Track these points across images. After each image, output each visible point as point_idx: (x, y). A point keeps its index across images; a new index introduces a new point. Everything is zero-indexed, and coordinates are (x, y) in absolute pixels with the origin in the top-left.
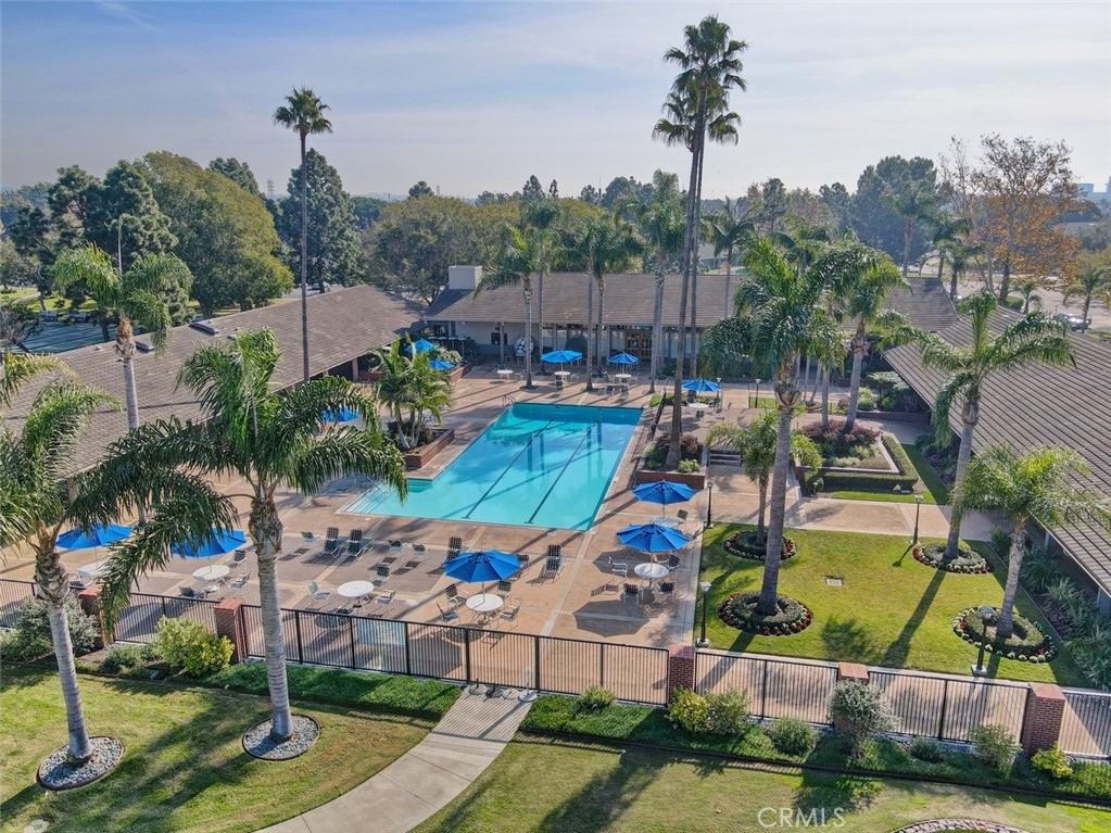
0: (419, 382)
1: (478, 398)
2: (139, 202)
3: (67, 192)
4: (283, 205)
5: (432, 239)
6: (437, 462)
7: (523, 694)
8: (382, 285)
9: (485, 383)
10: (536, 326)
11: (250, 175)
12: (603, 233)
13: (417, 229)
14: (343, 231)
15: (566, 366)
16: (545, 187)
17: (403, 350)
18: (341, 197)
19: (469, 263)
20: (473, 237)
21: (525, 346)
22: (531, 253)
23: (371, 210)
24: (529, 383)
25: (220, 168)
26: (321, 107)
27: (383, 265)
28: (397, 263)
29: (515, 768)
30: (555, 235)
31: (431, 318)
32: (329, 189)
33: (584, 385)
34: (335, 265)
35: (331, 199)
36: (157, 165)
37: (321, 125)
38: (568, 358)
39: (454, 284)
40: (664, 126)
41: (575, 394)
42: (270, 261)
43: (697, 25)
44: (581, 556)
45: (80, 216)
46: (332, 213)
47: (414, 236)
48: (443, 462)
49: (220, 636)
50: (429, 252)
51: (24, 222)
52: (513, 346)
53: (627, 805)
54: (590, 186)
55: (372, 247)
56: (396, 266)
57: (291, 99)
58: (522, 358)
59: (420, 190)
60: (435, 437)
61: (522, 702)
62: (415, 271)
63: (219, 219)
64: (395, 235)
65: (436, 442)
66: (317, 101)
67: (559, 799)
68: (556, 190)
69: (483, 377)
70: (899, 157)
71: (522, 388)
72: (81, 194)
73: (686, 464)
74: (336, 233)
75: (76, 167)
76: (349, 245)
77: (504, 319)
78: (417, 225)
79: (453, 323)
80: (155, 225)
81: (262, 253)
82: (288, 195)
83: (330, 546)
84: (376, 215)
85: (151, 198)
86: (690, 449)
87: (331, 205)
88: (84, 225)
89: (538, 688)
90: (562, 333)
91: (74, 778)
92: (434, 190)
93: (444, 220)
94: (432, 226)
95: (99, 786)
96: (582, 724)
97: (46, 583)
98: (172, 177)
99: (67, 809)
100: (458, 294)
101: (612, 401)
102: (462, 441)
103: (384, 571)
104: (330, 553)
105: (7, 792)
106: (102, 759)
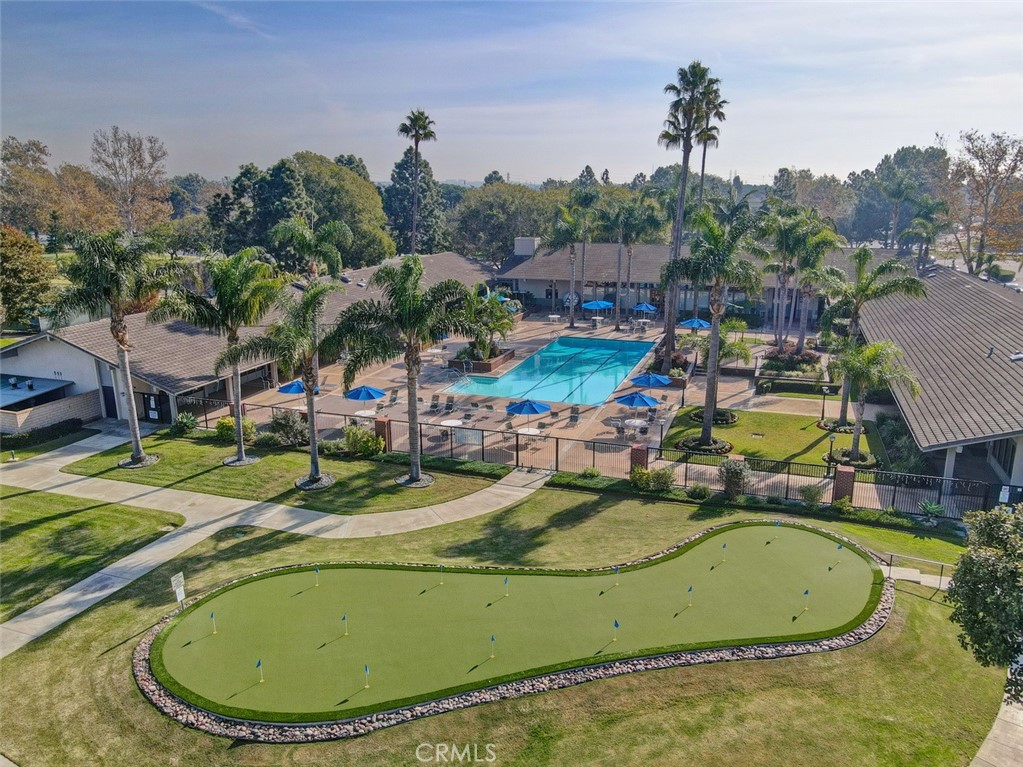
0: (491, 312)
1: (533, 333)
2: (293, 189)
3: (246, 182)
4: (387, 191)
5: (502, 217)
6: (502, 368)
7: (548, 472)
8: (461, 252)
9: (539, 324)
10: (578, 283)
11: (364, 167)
12: (630, 212)
13: (491, 209)
14: (432, 211)
15: (602, 312)
16: (598, 176)
17: (482, 292)
18: (432, 184)
19: (531, 235)
20: (535, 216)
21: (572, 300)
22: (576, 226)
23: (452, 195)
24: (572, 324)
25: (342, 162)
26: (430, 122)
27: (464, 237)
28: (475, 236)
29: (540, 497)
30: (594, 213)
31: (500, 276)
32: (423, 178)
33: (613, 327)
34: (425, 238)
35: (424, 186)
36: (302, 161)
37: (429, 135)
38: (602, 306)
39: (518, 251)
40: (666, 135)
41: (605, 332)
42: (380, 234)
43: (686, 68)
44: (593, 418)
45: (253, 198)
46: (425, 197)
47: (489, 215)
48: (506, 369)
49: (377, 436)
50: (500, 227)
51: (218, 204)
52: (562, 301)
53: (599, 512)
54: (641, 174)
55: (456, 224)
56: (474, 238)
57: (409, 118)
58: (568, 308)
59: (493, 178)
60: (501, 353)
61: (547, 475)
62: (489, 242)
63: (346, 201)
64: (474, 214)
65: (502, 356)
66: (427, 118)
67: (563, 508)
68: (607, 178)
69: (538, 320)
70: (914, 147)
71: (566, 328)
72: (255, 184)
73: (675, 372)
74: (427, 213)
75: (252, 164)
76: (437, 222)
77: (555, 277)
78: (491, 207)
79: (517, 280)
80: (304, 205)
81: (375, 227)
82: (392, 183)
83: (434, 406)
84: (458, 198)
85: (301, 186)
86: (678, 361)
87: (424, 191)
88: (255, 206)
89: (557, 470)
90: (601, 291)
91: (314, 486)
92: (505, 178)
93: (512, 202)
94: (502, 207)
95: (327, 490)
96: (580, 482)
97: (308, 382)
98: (313, 169)
99: (313, 497)
100: (521, 259)
101: (633, 337)
102: (520, 358)
103: (468, 417)
104: (434, 410)
105: (282, 490)
106: (326, 481)
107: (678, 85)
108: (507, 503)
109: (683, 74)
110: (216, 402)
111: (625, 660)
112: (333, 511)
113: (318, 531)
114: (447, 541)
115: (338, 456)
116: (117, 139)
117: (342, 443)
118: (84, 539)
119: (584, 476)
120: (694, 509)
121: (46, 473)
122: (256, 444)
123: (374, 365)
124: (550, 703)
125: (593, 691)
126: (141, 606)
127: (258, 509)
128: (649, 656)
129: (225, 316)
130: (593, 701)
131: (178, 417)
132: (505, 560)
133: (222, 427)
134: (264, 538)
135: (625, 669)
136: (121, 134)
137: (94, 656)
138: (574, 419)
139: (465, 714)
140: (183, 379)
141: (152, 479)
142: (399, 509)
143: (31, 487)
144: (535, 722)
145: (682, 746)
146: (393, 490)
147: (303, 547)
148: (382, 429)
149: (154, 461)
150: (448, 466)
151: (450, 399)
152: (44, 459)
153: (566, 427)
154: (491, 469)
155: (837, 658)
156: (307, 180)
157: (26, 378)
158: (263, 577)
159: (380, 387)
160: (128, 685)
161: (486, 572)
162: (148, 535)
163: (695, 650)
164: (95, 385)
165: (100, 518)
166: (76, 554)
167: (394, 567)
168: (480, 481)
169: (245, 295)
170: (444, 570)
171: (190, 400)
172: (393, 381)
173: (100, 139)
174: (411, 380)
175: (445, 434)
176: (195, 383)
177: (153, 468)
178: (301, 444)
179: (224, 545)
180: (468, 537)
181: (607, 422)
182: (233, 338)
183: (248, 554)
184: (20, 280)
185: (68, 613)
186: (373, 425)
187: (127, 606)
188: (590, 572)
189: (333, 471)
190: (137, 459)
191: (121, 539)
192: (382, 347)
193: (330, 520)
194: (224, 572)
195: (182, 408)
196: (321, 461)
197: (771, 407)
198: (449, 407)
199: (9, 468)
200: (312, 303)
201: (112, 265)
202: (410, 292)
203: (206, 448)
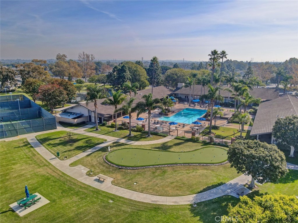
0: (169, 102)
1: (180, 107)
2: (126, 71)
4: (148, 69)
5: (176, 77)
6: (171, 115)
8: (166, 86)
9: (182, 105)
11: (142, 64)
13: (173, 75)
14: (159, 74)
19: (182, 82)
22: (191, 82)
23: (165, 69)
24: (190, 105)
25: (137, 63)
27: (166, 82)
28: (169, 82)
29: (173, 141)
30: (196, 79)
31: (174, 93)
32: (157, 66)
33: (200, 106)
34: (157, 81)
35: (157, 68)
36: (128, 64)
38: (197, 101)
39: (179, 86)
41: (197, 107)
42: (145, 81)
44: (188, 127)
45: (117, 73)
46: (157, 71)
47: (173, 77)
49: (142, 128)
50: (175, 80)
51: (109, 74)
52: (189, 99)
53: (184, 144)
55: (164, 78)
57: (153, 58)
59: (176, 65)
60: (171, 111)
61: (175, 137)
62: (172, 83)
63: (138, 73)
64: (169, 76)
71: (188, 106)
72: (117, 70)
73: (209, 117)
76: (160, 77)
77: (187, 93)
79: (178, 94)
80: (128, 75)
81: (144, 79)
82: (149, 67)
85: (128, 70)
87: (157, 69)
88: (117, 75)
89: (177, 136)
90: (198, 97)
91: (130, 136)
94: (176, 75)
95: (132, 137)
97: (130, 116)
98: (130, 65)
99: (130, 138)
100: (179, 89)
101: (204, 109)
102: (176, 113)
103: (161, 125)
104: (155, 123)
105: (124, 136)
106: (132, 135)
107: (211, 55)
108: (166, 141)
109: (212, 52)
110: (111, 119)
111: (180, 164)
112: (133, 141)
113: (131, 144)
114: (154, 146)
115: (134, 131)
116: (84, 55)
117: (135, 129)
118: (91, 142)
119: (182, 137)
120: (202, 144)
121: (81, 131)
122: (118, 128)
123: (142, 113)
124: (167, 168)
125: (174, 167)
126: (102, 152)
127: (120, 139)
128: (184, 164)
129: (115, 103)
130: (174, 168)
131: (103, 122)
132: (164, 150)
133: (112, 124)
134: (121, 144)
135: (180, 165)
136: (85, 54)
137: (97, 158)
138: (184, 127)
139: (153, 168)
140: (104, 115)
141: (100, 133)
142: (145, 141)
143: (80, 133)
144: (164, 170)
145: (186, 175)
146: (145, 138)
147: (128, 146)
148: (143, 126)
149: (100, 130)
150: (156, 134)
151: (158, 121)
152: (80, 129)
153: (182, 128)
154: (164, 135)
155: (216, 166)
156: (129, 68)
157: (75, 113)
158: (121, 149)
159: (144, 118)
160: (103, 161)
161: (160, 151)
162: (101, 142)
163: (192, 164)
164: (88, 115)
165: (93, 139)
166: (90, 144)
167: (144, 149)
168: (162, 137)
169: (119, 99)
170: (152, 150)
171: (106, 119)
172: (146, 117)
173: (80, 55)
174: (149, 117)
175: (156, 128)
176: (107, 115)
177: (100, 131)
178: (127, 128)
179: (114, 145)
180: (158, 146)
181: (190, 128)
182: (116, 107)
183: (119, 146)
184: (70, 92)
185: (91, 152)
186: (142, 126)
187: (100, 152)
188: (178, 152)
189: (133, 134)
190: (97, 129)
191: (97, 142)
192: (144, 111)
193: (133, 142)
194: (115, 148)
195: (104, 120)
196: (131, 132)
197: (229, 126)
198: (158, 123)
199: (74, 130)
200: (131, 101)
201: (96, 93)
202: (150, 100)
203: (109, 128)
